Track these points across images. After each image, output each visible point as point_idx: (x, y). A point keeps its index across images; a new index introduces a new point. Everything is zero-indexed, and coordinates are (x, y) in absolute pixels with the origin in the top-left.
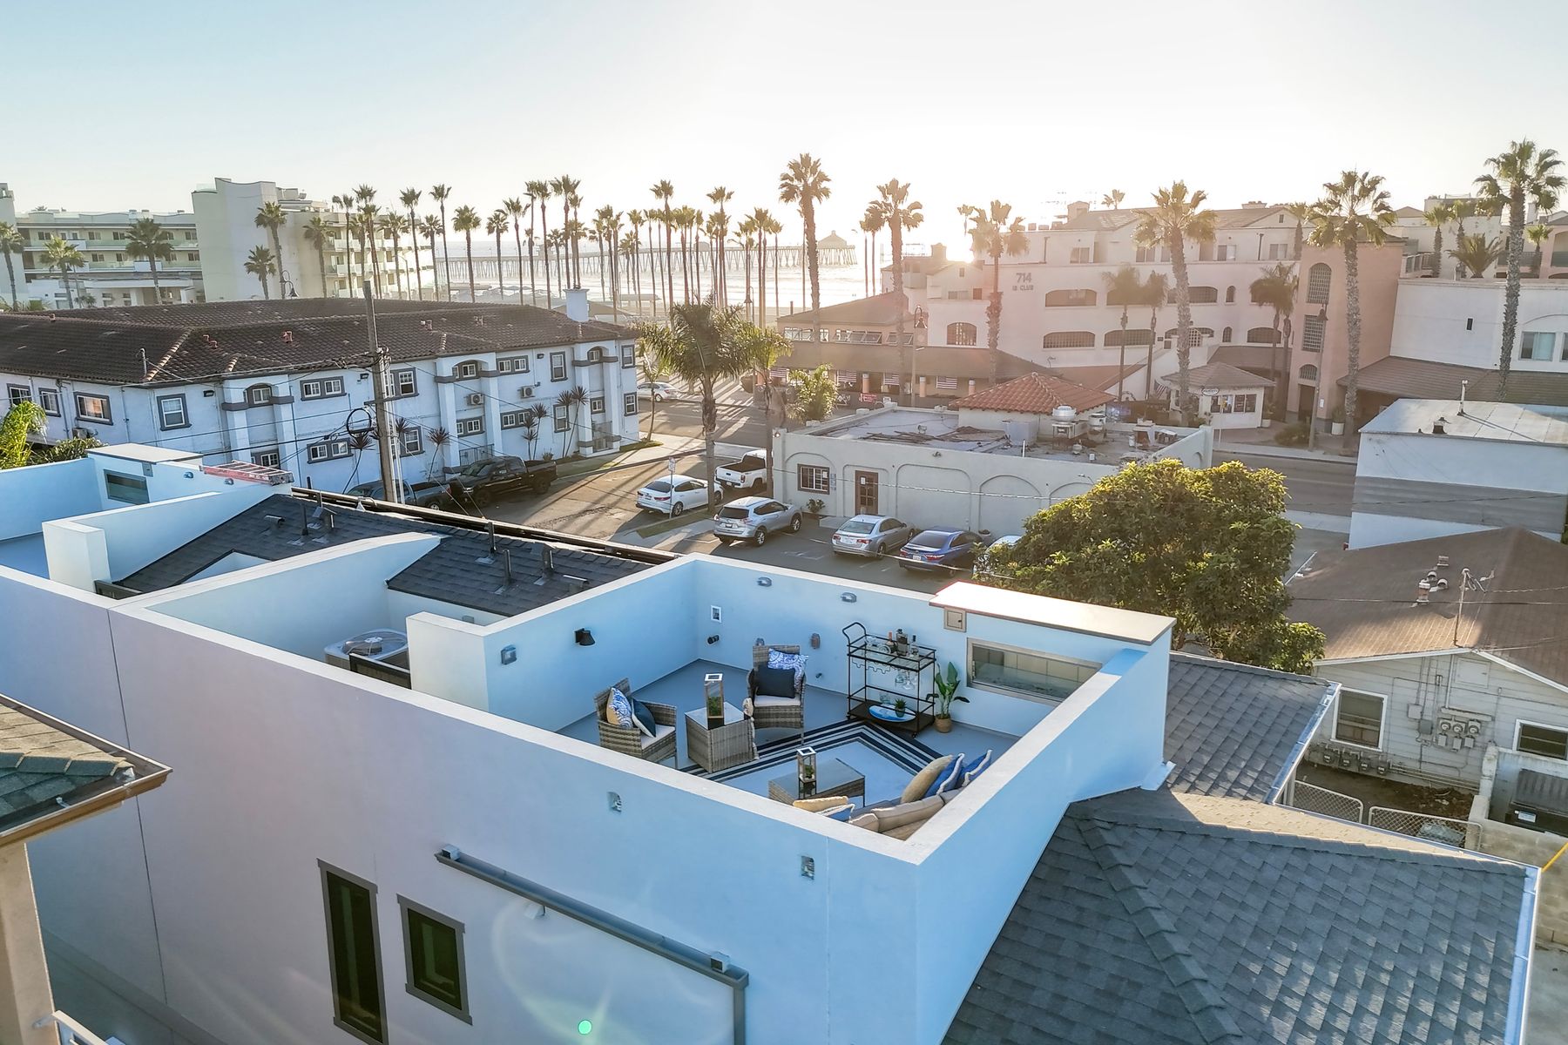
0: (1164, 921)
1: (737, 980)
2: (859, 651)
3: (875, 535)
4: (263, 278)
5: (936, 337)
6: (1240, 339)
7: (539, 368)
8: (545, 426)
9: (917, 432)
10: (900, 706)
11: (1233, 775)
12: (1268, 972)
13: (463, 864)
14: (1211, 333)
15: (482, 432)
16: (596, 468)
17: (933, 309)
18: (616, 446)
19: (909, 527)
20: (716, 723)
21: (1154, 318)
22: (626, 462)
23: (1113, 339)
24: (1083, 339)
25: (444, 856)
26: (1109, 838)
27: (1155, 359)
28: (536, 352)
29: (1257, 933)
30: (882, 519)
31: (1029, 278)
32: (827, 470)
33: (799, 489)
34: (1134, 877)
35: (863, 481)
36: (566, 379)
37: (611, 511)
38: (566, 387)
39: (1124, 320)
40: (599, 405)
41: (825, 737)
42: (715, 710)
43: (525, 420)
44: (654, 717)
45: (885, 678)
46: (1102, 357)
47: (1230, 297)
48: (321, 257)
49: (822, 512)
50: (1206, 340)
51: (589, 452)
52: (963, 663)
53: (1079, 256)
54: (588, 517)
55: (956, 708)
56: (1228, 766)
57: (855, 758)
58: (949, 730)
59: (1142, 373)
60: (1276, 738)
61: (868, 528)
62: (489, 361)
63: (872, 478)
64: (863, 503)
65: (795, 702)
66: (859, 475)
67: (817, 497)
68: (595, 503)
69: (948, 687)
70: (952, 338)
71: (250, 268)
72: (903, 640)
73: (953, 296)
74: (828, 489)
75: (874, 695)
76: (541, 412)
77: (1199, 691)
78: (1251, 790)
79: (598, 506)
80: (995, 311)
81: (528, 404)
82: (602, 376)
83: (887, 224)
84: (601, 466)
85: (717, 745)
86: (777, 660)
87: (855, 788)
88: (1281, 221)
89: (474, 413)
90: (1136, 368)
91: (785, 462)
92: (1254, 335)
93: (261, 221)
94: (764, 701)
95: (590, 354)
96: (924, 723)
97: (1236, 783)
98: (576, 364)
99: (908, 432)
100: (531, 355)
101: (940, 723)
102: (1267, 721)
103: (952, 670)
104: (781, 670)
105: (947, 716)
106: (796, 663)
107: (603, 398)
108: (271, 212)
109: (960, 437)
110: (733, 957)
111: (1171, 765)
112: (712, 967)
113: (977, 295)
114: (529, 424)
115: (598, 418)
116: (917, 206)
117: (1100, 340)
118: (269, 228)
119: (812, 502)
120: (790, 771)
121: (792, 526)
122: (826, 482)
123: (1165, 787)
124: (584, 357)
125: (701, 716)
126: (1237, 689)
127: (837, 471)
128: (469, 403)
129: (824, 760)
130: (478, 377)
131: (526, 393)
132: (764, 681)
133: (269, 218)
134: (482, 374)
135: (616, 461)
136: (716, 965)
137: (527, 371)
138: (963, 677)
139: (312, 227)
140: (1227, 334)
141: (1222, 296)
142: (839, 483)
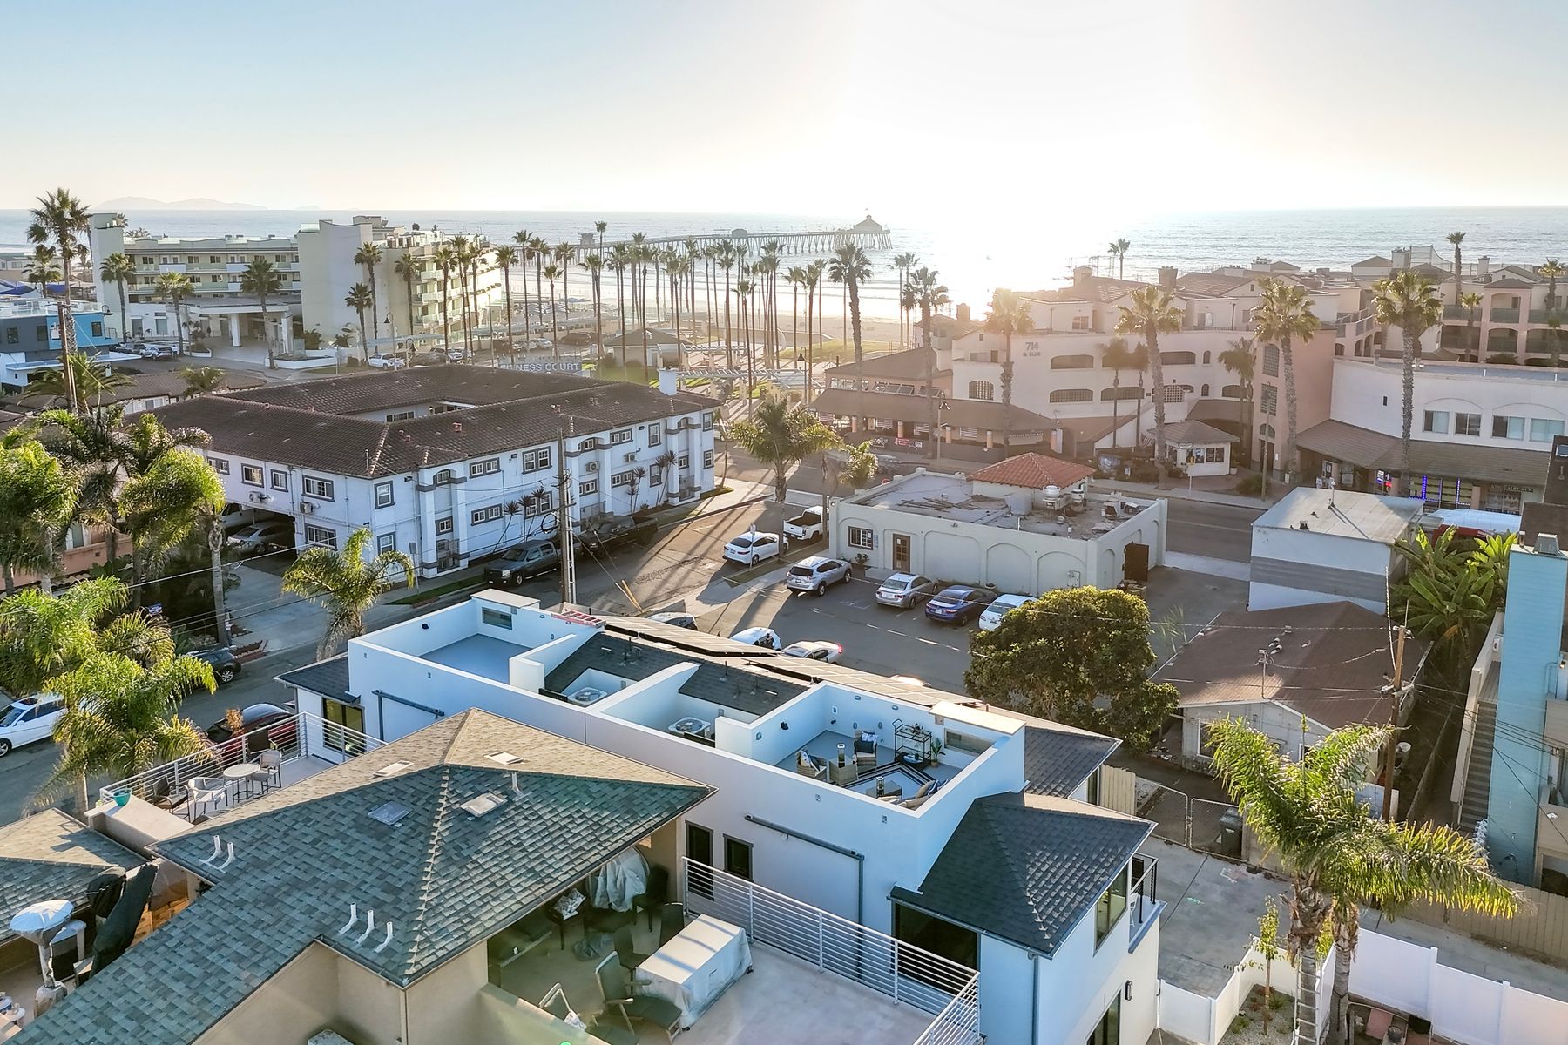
0: (1000, 838)
1: (860, 858)
2: (898, 732)
3: (907, 591)
4: (360, 311)
5: (960, 392)
6: (1216, 394)
7: (640, 437)
8: (643, 484)
9: (940, 498)
10: (917, 756)
11: (1053, 786)
12: (1033, 855)
13: (755, 821)
14: (1191, 389)
15: (596, 491)
16: (683, 516)
17: (957, 369)
18: (697, 494)
19: (933, 582)
20: (841, 765)
21: (1141, 380)
22: (707, 510)
23: (1107, 395)
24: (1082, 396)
25: (748, 818)
26: (987, 811)
27: (1145, 412)
28: (638, 425)
29: (1033, 843)
30: (914, 578)
31: (1036, 346)
32: (871, 532)
33: (849, 545)
34: (993, 825)
35: (899, 542)
36: (660, 444)
37: (704, 561)
38: (658, 451)
39: (1116, 381)
40: (685, 462)
41: (885, 770)
42: (842, 759)
43: (627, 480)
44: (818, 762)
45: (910, 744)
46: (1098, 409)
47: (1207, 359)
48: (409, 288)
49: (867, 564)
50: (1187, 395)
51: (676, 501)
52: (943, 739)
53: (1079, 326)
54: (686, 567)
55: (939, 757)
56: (1053, 782)
57: (898, 779)
58: (937, 767)
59: (1133, 423)
60: (1079, 769)
61: (903, 585)
62: (604, 437)
63: (906, 541)
64: (899, 559)
65: (874, 755)
66: (895, 537)
67: (863, 552)
68: (690, 554)
69: (936, 749)
70: (973, 393)
71: (350, 302)
72: (918, 728)
73: (974, 358)
74: (872, 546)
75: (905, 751)
76: (641, 473)
77: (1050, 746)
78: (1060, 793)
79: (692, 557)
80: (1007, 378)
81: (633, 466)
82: (688, 439)
83: (918, 305)
84: (687, 515)
85: (843, 774)
86: (865, 737)
87: (898, 793)
88: (1252, 290)
89: (593, 477)
90: (1127, 419)
91: (838, 525)
92: (1227, 391)
93: (359, 259)
94: (861, 755)
95: (679, 424)
96: (927, 763)
97: (1054, 790)
98: (668, 432)
99: (933, 499)
100: (635, 428)
101: (933, 764)
102: (1078, 761)
103: (938, 742)
104: (867, 742)
105: (936, 761)
106: (874, 739)
107: (687, 457)
108: (369, 252)
109: (975, 505)
110: (859, 851)
111: (1028, 782)
112: (852, 854)
113: (994, 358)
114: (632, 483)
115: (684, 473)
116: (943, 289)
117: (1097, 396)
118: (366, 265)
119: (859, 555)
120: (873, 784)
121: (845, 579)
122: (870, 541)
123: (1023, 792)
124: (674, 427)
125: (836, 762)
126: (1069, 745)
127: (878, 532)
128: (588, 470)
129: (885, 780)
130: (594, 449)
131: (630, 458)
132: (860, 746)
133: (366, 258)
134: (598, 446)
135: (699, 509)
136: (853, 853)
137: (632, 441)
138: (943, 744)
139: (402, 261)
140: (1205, 389)
141: (1199, 359)
142: (880, 541)
